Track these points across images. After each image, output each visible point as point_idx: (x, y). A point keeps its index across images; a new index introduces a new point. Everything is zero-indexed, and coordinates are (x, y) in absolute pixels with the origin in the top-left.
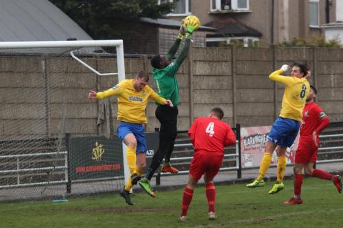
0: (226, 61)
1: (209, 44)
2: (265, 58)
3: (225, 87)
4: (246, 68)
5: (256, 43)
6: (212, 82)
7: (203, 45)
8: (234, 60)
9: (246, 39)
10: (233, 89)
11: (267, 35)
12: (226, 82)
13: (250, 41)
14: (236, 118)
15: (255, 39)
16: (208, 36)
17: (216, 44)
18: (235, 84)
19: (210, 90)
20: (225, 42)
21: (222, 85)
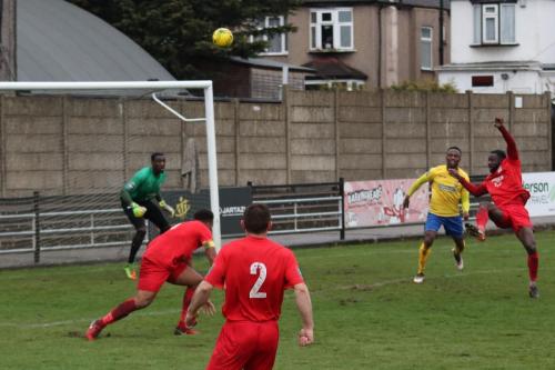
0: (328, 107)
1: (308, 88)
2: (372, 104)
3: (326, 136)
4: (351, 114)
5: (361, 86)
6: (312, 130)
7: (301, 88)
8: (338, 105)
9: (350, 82)
10: (335, 139)
11: (373, 76)
12: (327, 131)
13: (354, 85)
14: (338, 171)
15: (359, 82)
16: (307, 78)
17: (316, 87)
18: (338, 133)
19: (310, 139)
20: (326, 85)
21: (324, 134)
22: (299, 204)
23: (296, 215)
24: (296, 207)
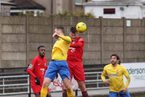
0: (22, 25)
1: (12, 14)
2: (47, 23)
3: (21, 41)
4: (35, 29)
5: (42, 14)
6: (13, 38)
7: (8, 14)
8: (27, 24)
9: (36, 11)
10: (26, 43)
11: (48, 8)
12: (22, 38)
13: (38, 13)
14: (28, 61)
15: (41, 11)
16: (12, 9)
17: (16, 14)
18: (28, 40)
19: (12, 43)
20: (22, 13)
21: (20, 40)
22: (6, 79)
23: (4, 85)
24: (4, 81)
